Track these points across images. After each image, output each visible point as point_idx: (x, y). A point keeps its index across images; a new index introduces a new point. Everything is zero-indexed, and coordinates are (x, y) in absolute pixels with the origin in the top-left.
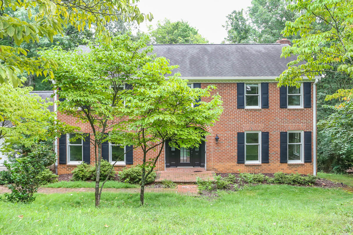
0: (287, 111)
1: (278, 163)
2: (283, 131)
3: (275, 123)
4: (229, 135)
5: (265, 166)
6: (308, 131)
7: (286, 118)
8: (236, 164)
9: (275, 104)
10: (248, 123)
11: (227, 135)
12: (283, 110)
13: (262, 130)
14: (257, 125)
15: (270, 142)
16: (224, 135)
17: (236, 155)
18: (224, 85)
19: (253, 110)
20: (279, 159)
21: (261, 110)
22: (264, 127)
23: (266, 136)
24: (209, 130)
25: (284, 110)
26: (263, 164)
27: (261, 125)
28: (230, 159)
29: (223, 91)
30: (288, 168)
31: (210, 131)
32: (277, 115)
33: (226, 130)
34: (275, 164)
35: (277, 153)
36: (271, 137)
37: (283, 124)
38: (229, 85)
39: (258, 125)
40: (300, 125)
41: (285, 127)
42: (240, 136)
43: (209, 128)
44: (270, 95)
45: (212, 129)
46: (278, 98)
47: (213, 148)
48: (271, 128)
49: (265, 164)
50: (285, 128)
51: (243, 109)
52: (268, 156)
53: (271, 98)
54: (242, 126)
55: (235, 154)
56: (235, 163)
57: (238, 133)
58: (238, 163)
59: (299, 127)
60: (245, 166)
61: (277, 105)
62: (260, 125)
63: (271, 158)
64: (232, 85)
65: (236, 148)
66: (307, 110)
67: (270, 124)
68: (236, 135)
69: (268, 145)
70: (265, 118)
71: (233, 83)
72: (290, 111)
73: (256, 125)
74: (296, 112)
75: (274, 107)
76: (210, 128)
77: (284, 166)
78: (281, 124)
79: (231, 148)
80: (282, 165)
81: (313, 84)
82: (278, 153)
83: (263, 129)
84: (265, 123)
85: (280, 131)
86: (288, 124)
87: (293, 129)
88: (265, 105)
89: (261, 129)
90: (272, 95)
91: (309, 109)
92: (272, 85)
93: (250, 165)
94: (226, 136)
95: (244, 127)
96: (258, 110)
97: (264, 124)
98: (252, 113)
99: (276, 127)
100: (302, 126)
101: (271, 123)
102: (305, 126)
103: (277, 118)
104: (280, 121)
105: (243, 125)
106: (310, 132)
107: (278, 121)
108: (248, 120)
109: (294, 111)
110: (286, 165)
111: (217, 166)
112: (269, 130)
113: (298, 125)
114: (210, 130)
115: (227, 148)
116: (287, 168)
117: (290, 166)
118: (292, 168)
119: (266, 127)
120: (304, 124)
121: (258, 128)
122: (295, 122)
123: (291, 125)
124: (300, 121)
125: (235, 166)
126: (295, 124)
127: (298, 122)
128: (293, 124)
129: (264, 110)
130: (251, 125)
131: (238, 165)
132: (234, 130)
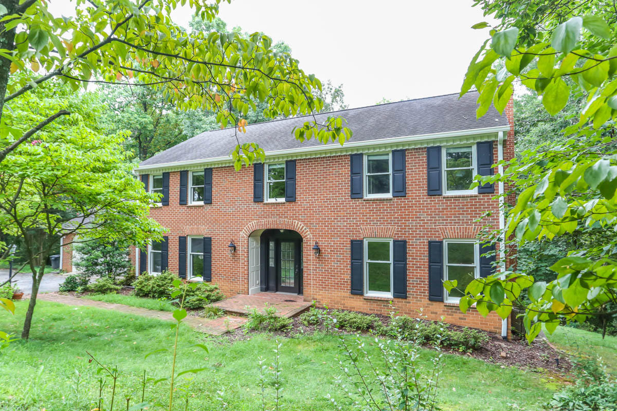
0: (443, 200)
1: (426, 301)
2: (433, 239)
3: (419, 223)
4: (337, 244)
5: (401, 303)
7: (439, 214)
9: (419, 188)
10: (369, 224)
11: (334, 244)
12: (434, 198)
13: (395, 236)
14: (385, 228)
15: (409, 258)
16: (330, 243)
17: (349, 279)
18: (329, 160)
19: (377, 200)
20: (427, 293)
21: (391, 200)
22: (397, 231)
23: (401, 247)
24: (307, 236)
25: (437, 199)
26: (396, 300)
27: (392, 228)
28: (338, 286)
31: (308, 237)
32: (421, 209)
33: (333, 236)
34: (419, 301)
35: (422, 281)
36: (411, 250)
37: (435, 226)
38: (338, 159)
39: (387, 228)
40: (469, 227)
41: (438, 231)
42: (356, 246)
43: (307, 231)
44: (408, 172)
45: (311, 233)
46: (423, 176)
47: (313, 265)
48: (411, 232)
49: (400, 300)
50: (438, 234)
51: (360, 200)
52: (405, 286)
53: (411, 177)
54: (359, 229)
55: (347, 277)
56: (348, 293)
57: (352, 241)
58: (352, 293)
59: (468, 232)
60: (365, 299)
61: (423, 190)
62: (390, 228)
63: (411, 290)
64: (342, 159)
65: (349, 267)
66: (485, 198)
67: (409, 226)
68: (348, 244)
69: (406, 264)
70: (400, 215)
71: (344, 155)
72: (449, 200)
73: (382, 228)
74: (461, 203)
75: (416, 193)
76: (309, 232)
77: (437, 307)
78: (430, 226)
79: (341, 266)
80: (432, 305)
81: (497, 145)
82: (425, 282)
83: (396, 234)
84: (399, 223)
85: (428, 239)
86: (444, 225)
87: (455, 235)
88: (401, 191)
89: (392, 235)
90: (413, 171)
91: (490, 195)
92: (412, 153)
93: (373, 298)
94: (333, 246)
95: (362, 230)
96: (387, 200)
97: (397, 226)
98: (376, 205)
99: (421, 231)
100: (474, 230)
101: (411, 223)
102: (480, 230)
103: (422, 215)
104: (427, 220)
105: (361, 228)
107: (424, 220)
108: (368, 218)
109: (457, 200)
110: (442, 305)
111: (319, 295)
112: (407, 237)
113: (466, 228)
114: (309, 234)
115: (334, 266)
116: (444, 311)
117: (451, 309)
118: (454, 312)
119: (400, 231)
120: (479, 225)
121: (386, 233)
122: (460, 223)
123: (451, 228)
124: (469, 220)
125: (347, 297)
126: (458, 225)
127: (466, 223)
128: (456, 225)
129: (397, 199)
130: (375, 228)
131: (352, 296)
132: (345, 236)
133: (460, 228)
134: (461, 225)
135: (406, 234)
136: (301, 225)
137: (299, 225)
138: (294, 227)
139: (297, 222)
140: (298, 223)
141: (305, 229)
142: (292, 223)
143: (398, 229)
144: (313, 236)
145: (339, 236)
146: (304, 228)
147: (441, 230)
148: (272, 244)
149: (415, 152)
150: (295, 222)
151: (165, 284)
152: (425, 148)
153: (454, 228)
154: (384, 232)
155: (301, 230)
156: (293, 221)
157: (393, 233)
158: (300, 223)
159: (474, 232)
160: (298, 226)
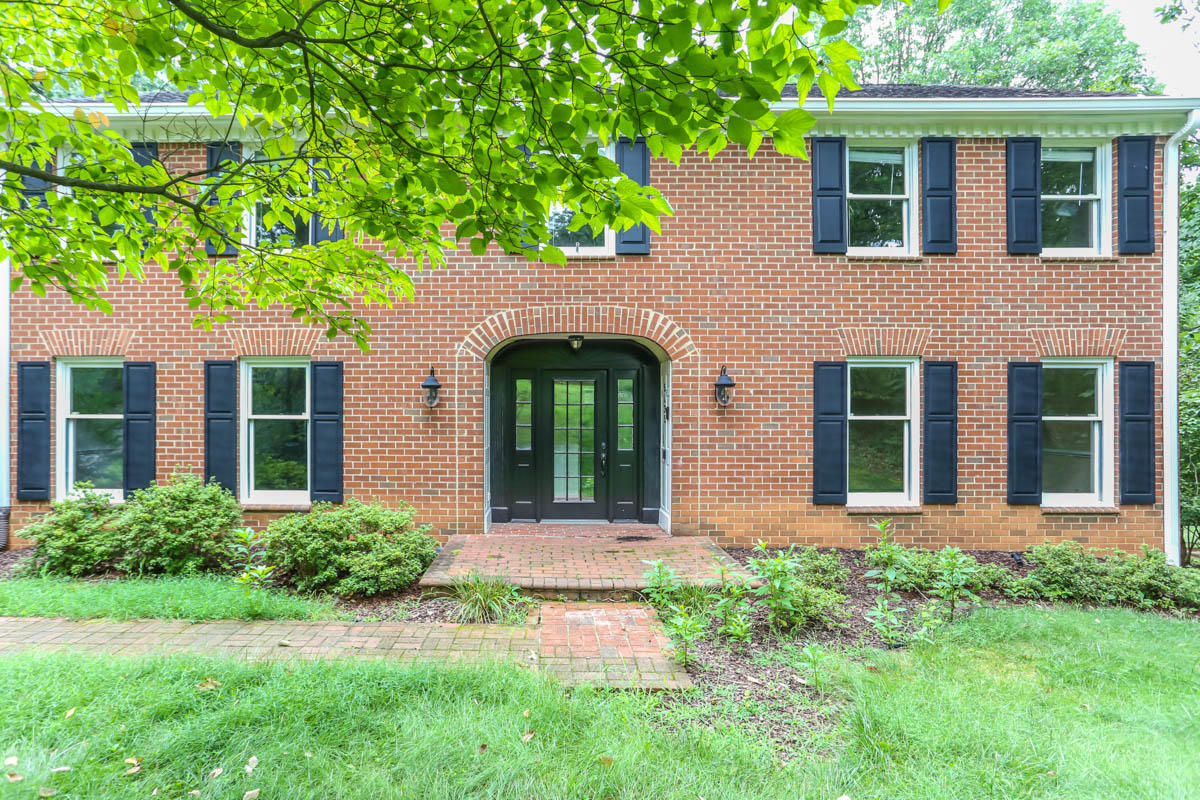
0: (1042, 267)
1: (1000, 506)
2: (1019, 357)
3: (985, 320)
4: (776, 373)
5: (939, 516)
6: (1135, 358)
7: (1033, 300)
8: (808, 507)
9: (986, 234)
10: (862, 320)
11: (765, 373)
12: (1021, 261)
13: (927, 353)
14: (903, 331)
15: (963, 406)
16: (753, 373)
17: (807, 467)
20: (1003, 488)
21: (919, 261)
22: (933, 340)
23: (942, 379)
24: (684, 352)
25: (1026, 263)
26: (929, 510)
27: (921, 331)
28: (778, 485)
29: (750, 174)
30: (1044, 526)
31: (689, 354)
32: (992, 287)
33: (763, 352)
34: (983, 507)
35: (993, 460)
36: (966, 386)
37: (1022, 327)
39: (909, 331)
40: (1098, 331)
41: (1030, 340)
42: (827, 374)
43: (686, 339)
44: (961, 194)
45: (697, 346)
46: (997, 208)
47: (702, 433)
48: (966, 342)
49: (939, 508)
50: (1031, 347)
51: (838, 258)
52: (952, 472)
53: (968, 208)
54: (835, 333)
55: (804, 460)
56: (804, 503)
57: (818, 366)
58: (817, 502)
59: (1096, 342)
60: (849, 514)
61: (995, 241)
62: (915, 332)
63: (965, 482)
65: (808, 433)
66: (1133, 265)
67: (962, 327)
68: (806, 373)
69: (955, 420)
70: (940, 300)
72: (1055, 268)
73: (896, 331)
74: (1081, 274)
75: (979, 247)
76: (691, 342)
77: (1026, 518)
78: (1011, 327)
79: (785, 433)
80: (1015, 513)
81: (1162, 146)
82: (998, 460)
83: (929, 346)
84: (937, 320)
85: (1005, 360)
86: (1043, 326)
87: (1068, 349)
88: (941, 240)
89: (922, 348)
90: (973, 194)
91: (1144, 258)
92: (970, 148)
93: (873, 511)
94: (762, 379)
95: (843, 336)
96: (909, 261)
97: (934, 327)
98: (879, 274)
99: (990, 340)
100: (1109, 337)
101: (967, 320)
102: (1121, 337)
103: (993, 300)
104: (1006, 313)
105: (841, 331)
106: (1150, 366)
107: (998, 314)
108: (860, 306)
109: (1072, 268)
110: (1035, 512)
111: (720, 514)
112: (959, 353)
113: (1091, 331)
114: (690, 348)
115: (766, 433)
116: (1039, 526)
117: (1055, 520)
118: (1064, 527)
119: (941, 340)
120: (1118, 326)
121: (907, 343)
122: (1077, 320)
123: (1059, 332)
124: (1099, 313)
125: (801, 513)
126: (1074, 326)
127: (1091, 320)
128: (1068, 326)
129: (933, 261)
130: (878, 331)
131: (815, 509)
132: (797, 353)
133: (1079, 332)
134: (1081, 326)
135: (954, 347)
136: (665, 321)
137: (659, 323)
138: (644, 327)
139: (652, 314)
140: (656, 318)
141: (680, 333)
142: (638, 318)
143: (936, 333)
144: (704, 352)
145: (779, 353)
146: (677, 329)
147: (1036, 337)
148: (524, 386)
149: (977, 148)
150: (647, 315)
151: (196, 521)
152: (1001, 140)
153: (1066, 332)
154: (901, 342)
155: (666, 335)
156: (639, 312)
157: (924, 342)
158: (662, 317)
159: (1108, 342)
160: (655, 325)
